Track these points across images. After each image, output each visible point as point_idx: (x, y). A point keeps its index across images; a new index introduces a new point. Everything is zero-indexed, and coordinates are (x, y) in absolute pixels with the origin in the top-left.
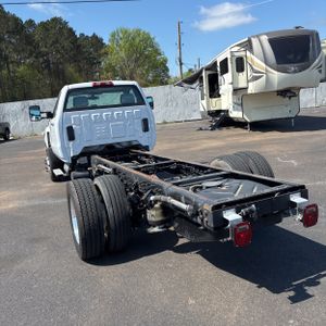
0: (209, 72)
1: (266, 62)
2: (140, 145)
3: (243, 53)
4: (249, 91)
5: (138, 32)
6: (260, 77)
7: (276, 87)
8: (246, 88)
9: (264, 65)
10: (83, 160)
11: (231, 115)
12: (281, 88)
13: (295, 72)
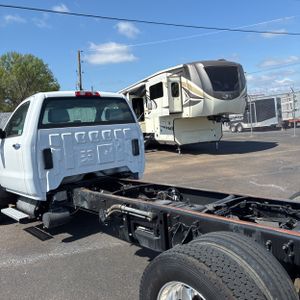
0: (133, 97)
1: (203, 88)
2: (130, 172)
3: (178, 79)
4: (184, 115)
5: (31, 58)
6: (198, 102)
7: (212, 112)
8: (181, 113)
9: (202, 91)
10: (62, 196)
11: (157, 138)
12: (216, 113)
13: (229, 99)
